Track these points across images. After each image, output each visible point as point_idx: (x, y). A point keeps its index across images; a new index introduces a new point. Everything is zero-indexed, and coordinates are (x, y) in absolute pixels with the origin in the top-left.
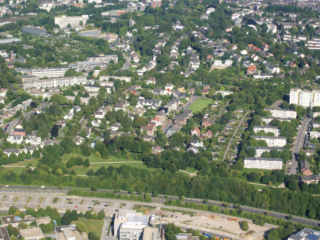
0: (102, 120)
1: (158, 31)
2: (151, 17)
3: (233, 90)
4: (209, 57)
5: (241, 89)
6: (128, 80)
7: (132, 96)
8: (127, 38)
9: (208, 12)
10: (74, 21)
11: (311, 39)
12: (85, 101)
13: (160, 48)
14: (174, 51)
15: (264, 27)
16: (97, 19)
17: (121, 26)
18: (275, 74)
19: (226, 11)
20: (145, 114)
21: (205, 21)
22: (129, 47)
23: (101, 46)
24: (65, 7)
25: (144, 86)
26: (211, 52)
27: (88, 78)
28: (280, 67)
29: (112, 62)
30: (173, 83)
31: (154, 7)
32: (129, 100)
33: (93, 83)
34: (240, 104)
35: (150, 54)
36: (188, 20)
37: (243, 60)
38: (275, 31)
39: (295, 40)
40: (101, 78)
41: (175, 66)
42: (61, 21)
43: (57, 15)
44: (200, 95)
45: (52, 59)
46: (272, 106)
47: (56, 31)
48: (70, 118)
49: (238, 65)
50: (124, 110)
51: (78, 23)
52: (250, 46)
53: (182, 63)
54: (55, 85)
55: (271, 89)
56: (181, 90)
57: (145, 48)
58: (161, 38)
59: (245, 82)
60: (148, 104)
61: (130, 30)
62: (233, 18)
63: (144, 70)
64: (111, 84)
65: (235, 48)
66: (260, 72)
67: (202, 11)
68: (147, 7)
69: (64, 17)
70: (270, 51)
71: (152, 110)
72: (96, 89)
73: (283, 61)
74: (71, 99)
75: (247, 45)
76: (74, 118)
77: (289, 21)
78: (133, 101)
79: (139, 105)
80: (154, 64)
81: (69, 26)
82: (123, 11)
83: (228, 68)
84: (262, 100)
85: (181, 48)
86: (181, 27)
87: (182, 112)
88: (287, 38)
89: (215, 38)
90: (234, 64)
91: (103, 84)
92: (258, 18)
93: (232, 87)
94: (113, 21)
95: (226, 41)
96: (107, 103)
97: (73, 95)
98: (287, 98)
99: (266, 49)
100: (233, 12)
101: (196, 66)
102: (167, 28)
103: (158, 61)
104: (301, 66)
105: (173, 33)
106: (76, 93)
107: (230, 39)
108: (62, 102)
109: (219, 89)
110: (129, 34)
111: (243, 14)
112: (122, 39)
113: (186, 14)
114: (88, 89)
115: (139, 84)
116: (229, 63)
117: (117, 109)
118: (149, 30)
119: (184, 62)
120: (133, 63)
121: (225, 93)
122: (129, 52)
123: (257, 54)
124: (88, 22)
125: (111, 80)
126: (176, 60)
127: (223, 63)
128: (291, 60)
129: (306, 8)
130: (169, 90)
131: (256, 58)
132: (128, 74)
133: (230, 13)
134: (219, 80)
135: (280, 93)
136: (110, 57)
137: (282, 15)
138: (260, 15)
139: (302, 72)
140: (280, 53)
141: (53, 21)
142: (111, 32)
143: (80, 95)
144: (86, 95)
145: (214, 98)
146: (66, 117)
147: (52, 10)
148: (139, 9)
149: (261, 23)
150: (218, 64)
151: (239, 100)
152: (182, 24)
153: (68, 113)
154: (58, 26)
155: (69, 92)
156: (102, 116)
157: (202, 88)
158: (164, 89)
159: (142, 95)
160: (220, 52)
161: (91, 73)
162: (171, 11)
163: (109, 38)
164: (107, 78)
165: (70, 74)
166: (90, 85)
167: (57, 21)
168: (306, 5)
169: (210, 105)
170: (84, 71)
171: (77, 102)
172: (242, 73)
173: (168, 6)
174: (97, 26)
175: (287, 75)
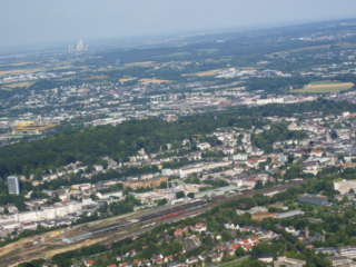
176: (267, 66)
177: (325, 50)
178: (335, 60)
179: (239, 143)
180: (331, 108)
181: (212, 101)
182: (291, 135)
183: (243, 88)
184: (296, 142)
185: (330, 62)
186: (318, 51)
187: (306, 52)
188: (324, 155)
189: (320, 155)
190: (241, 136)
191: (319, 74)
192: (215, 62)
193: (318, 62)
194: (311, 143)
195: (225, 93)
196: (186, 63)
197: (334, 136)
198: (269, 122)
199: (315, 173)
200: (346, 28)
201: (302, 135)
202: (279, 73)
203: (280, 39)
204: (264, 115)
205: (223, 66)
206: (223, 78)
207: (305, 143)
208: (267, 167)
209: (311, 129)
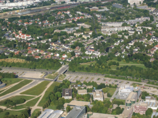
6: (150, 28)
7: (149, 36)
10: (137, 2)
12: (127, 37)
17: (157, 4)
20: (153, 44)
23: (145, 13)
29: (147, 20)
32: (147, 37)
33: (133, 29)
40: (138, 28)
42: (131, 1)
45: (120, 18)
48: (118, 44)
50: (144, 42)
51: (139, 2)
54: (116, 30)
64: (141, 30)
72: (133, 32)
74: (121, 36)
78: (149, 38)
79: (151, 40)
81: (134, 4)
91: (137, 30)
96: (136, 38)
97: (121, 34)
106: (123, 34)
108: (116, 37)
114: (130, 32)
117: (140, 41)
120: (157, 21)
125: (142, 28)
136: (146, 18)
142: (153, 7)
143: (125, 34)
144: (128, 35)
146: (115, 44)
156: (132, 44)
159: (154, 35)
161: (134, 25)
163: (151, 9)
164: (140, 28)
165: (124, 25)
166: (131, 30)
167: (129, 1)
170: (132, 24)
171: (123, 38)
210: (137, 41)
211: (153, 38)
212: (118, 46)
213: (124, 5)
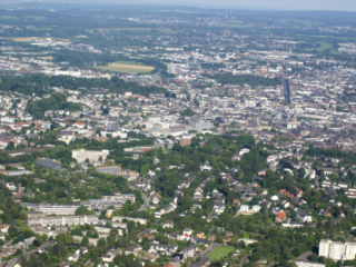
0: (109, 263)
1: (184, 171)
2: (178, 156)
3: (258, 238)
4: (235, 201)
5: (267, 238)
6: (143, 222)
7: (145, 239)
8: (149, 177)
9: (241, 153)
10: (93, 155)
11: (352, 187)
12: (93, 242)
13: (184, 190)
14: (198, 193)
15: (301, 172)
16: (118, 155)
17: (144, 163)
18: (306, 223)
19: (261, 153)
20: (158, 260)
21: (237, 162)
22: (149, 186)
23: (119, 185)
24: (85, 140)
25: (160, 229)
26: (238, 196)
27: (100, 218)
28: (312, 215)
29: (129, 202)
30: (193, 227)
31: (183, 144)
32: (142, 244)
33: (104, 223)
34: (264, 255)
35: (171, 195)
36: (218, 160)
37: (272, 206)
38: (313, 176)
39: (335, 188)
40: (114, 219)
41: (197, 210)
42: (79, 155)
43: (75, 148)
44: (221, 242)
45: (64, 195)
46: (299, 258)
47: (73, 166)
48: (75, 260)
49: (267, 211)
50: (136, 254)
51: (97, 158)
52: (283, 191)
53: (204, 207)
54: (64, 223)
55: (299, 238)
56: (201, 236)
57: (166, 189)
58: (186, 179)
59: (272, 231)
60: (162, 249)
61: (153, 169)
62: (269, 160)
63: (163, 212)
64: (124, 226)
65: (265, 193)
66: (290, 220)
67: (235, 152)
68: (175, 145)
69: (83, 150)
70: (303, 198)
71: (165, 255)
72: (107, 230)
73: (317, 210)
74: (78, 239)
75: (278, 190)
76: (80, 260)
77: (330, 166)
78: (146, 245)
79: (152, 250)
80: (174, 206)
81: (87, 161)
82: (149, 148)
83: (256, 214)
84: (288, 251)
85: (206, 190)
86: (209, 168)
87: (198, 260)
88: (326, 184)
89: (245, 181)
90: (261, 211)
91: (115, 226)
92: (297, 162)
93: (257, 235)
94: (135, 157)
95: (256, 185)
96: (117, 246)
97: (81, 235)
98: (316, 250)
99: (299, 195)
100: (270, 155)
101: (219, 210)
102: (193, 169)
103: (179, 204)
104: (336, 215)
105: (199, 173)
106: (85, 233)
107: (261, 184)
108: (68, 241)
109: (242, 237)
110: (152, 173)
111: (281, 157)
112: (143, 177)
113: (216, 154)
114: (99, 229)
115: (155, 227)
116: (256, 209)
117: (127, 253)
118: (174, 169)
119: (207, 206)
120: (152, 204)
121: (249, 242)
122: (149, 192)
123: (289, 200)
124: (108, 157)
125: (124, 221)
126: (200, 203)
127: (250, 208)
128: (325, 209)
129: (350, 153)
130: (187, 235)
131: (287, 205)
132: (144, 216)
133: (266, 155)
134: (244, 227)
135: (309, 243)
136: (127, 197)
137: (323, 160)
138: (299, 158)
139: (336, 222)
140: (315, 201)
141: (71, 154)
142: (133, 169)
143: (89, 235)
144: (95, 236)
145: (236, 246)
146: (70, 259)
147: (71, 142)
148: (166, 146)
149: (298, 167)
150: (244, 209)
151: (263, 249)
152: (211, 165)
153: (73, 254)
154: (75, 161)
155: (78, 231)
156: (110, 260)
157: (224, 235)
158: (181, 234)
159: (156, 239)
160: (248, 196)
161: (104, 213)
162: (200, 150)
163: (129, 176)
164: (120, 219)
165: (81, 212)
166: (101, 226)
167: (75, 154)
168: (351, 149)
169: (231, 254)
170: (97, 210)
171: (85, 243)
172: (270, 221)
173: (198, 144)
174: (117, 163)
175: (319, 225)
176: (84, 41)
177: (146, 33)
178: (149, 44)
179: (14, 107)
180: (119, 86)
181: (15, 66)
182: (66, 106)
183: (51, 58)
184: (68, 113)
185: (143, 44)
186: (139, 33)
187: (126, 32)
188: (85, 128)
189: (82, 127)
190: (19, 101)
191: (127, 55)
192: (35, 29)
193: (131, 44)
194: (82, 116)
195: (32, 60)
196: (7, 27)
197: (106, 112)
198: (51, 92)
199: (68, 142)
200: (177, 15)
201: (77, 107)
202: (91, 49)
203: (111, 17)
204: (52, 85)
205: (41, 34)
206: (36, 46)
207: (76, 115)
208: (28, 132)
209: (88, 104)
210: (121, 252)
211: (155, 245)
212: (77, 263)
213: (63, 162)
